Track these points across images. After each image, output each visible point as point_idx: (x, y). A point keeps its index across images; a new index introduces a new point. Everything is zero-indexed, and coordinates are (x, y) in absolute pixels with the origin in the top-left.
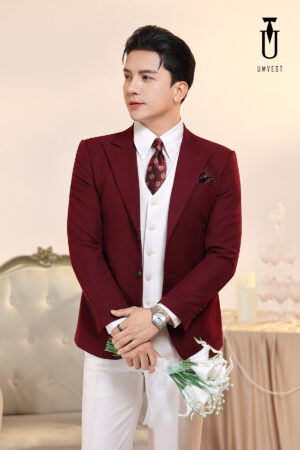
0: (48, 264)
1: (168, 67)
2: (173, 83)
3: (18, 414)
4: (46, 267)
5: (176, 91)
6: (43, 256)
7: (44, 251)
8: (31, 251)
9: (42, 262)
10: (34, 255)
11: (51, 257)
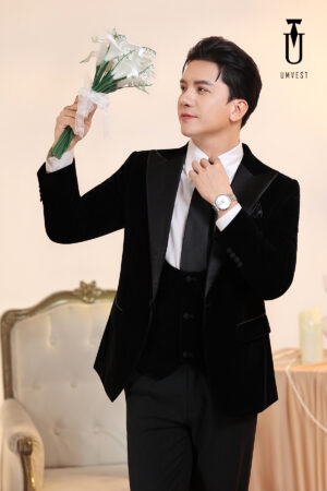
0: (92, 300)
1: (226, 81)
2: (230, 99)
3: (60, 467)
4: (89, 303)
5: (233, 109)
6: (86, 291)
7: (87, 286)
8: (73, 286)
9: (85, 298)
10: (77, 290)
11: (94, 293)
